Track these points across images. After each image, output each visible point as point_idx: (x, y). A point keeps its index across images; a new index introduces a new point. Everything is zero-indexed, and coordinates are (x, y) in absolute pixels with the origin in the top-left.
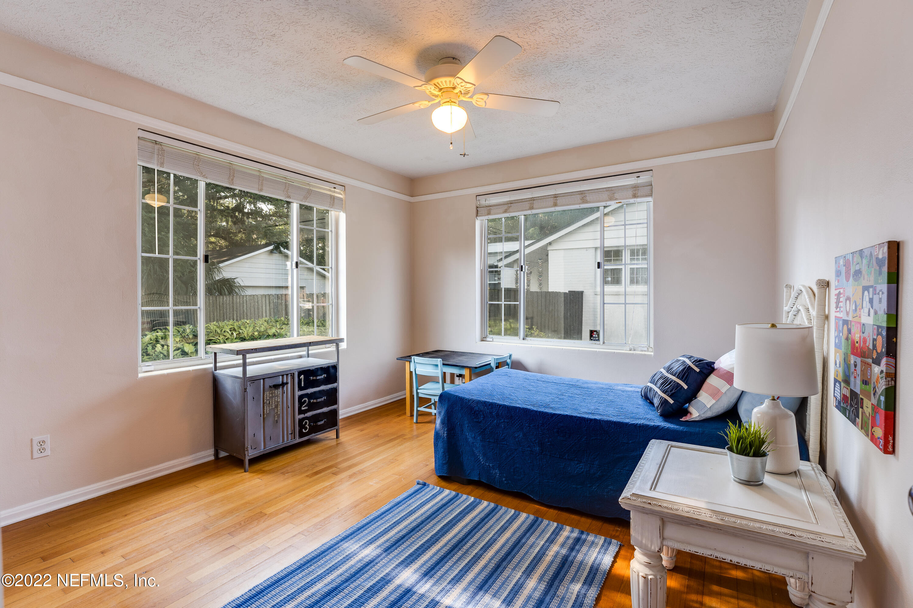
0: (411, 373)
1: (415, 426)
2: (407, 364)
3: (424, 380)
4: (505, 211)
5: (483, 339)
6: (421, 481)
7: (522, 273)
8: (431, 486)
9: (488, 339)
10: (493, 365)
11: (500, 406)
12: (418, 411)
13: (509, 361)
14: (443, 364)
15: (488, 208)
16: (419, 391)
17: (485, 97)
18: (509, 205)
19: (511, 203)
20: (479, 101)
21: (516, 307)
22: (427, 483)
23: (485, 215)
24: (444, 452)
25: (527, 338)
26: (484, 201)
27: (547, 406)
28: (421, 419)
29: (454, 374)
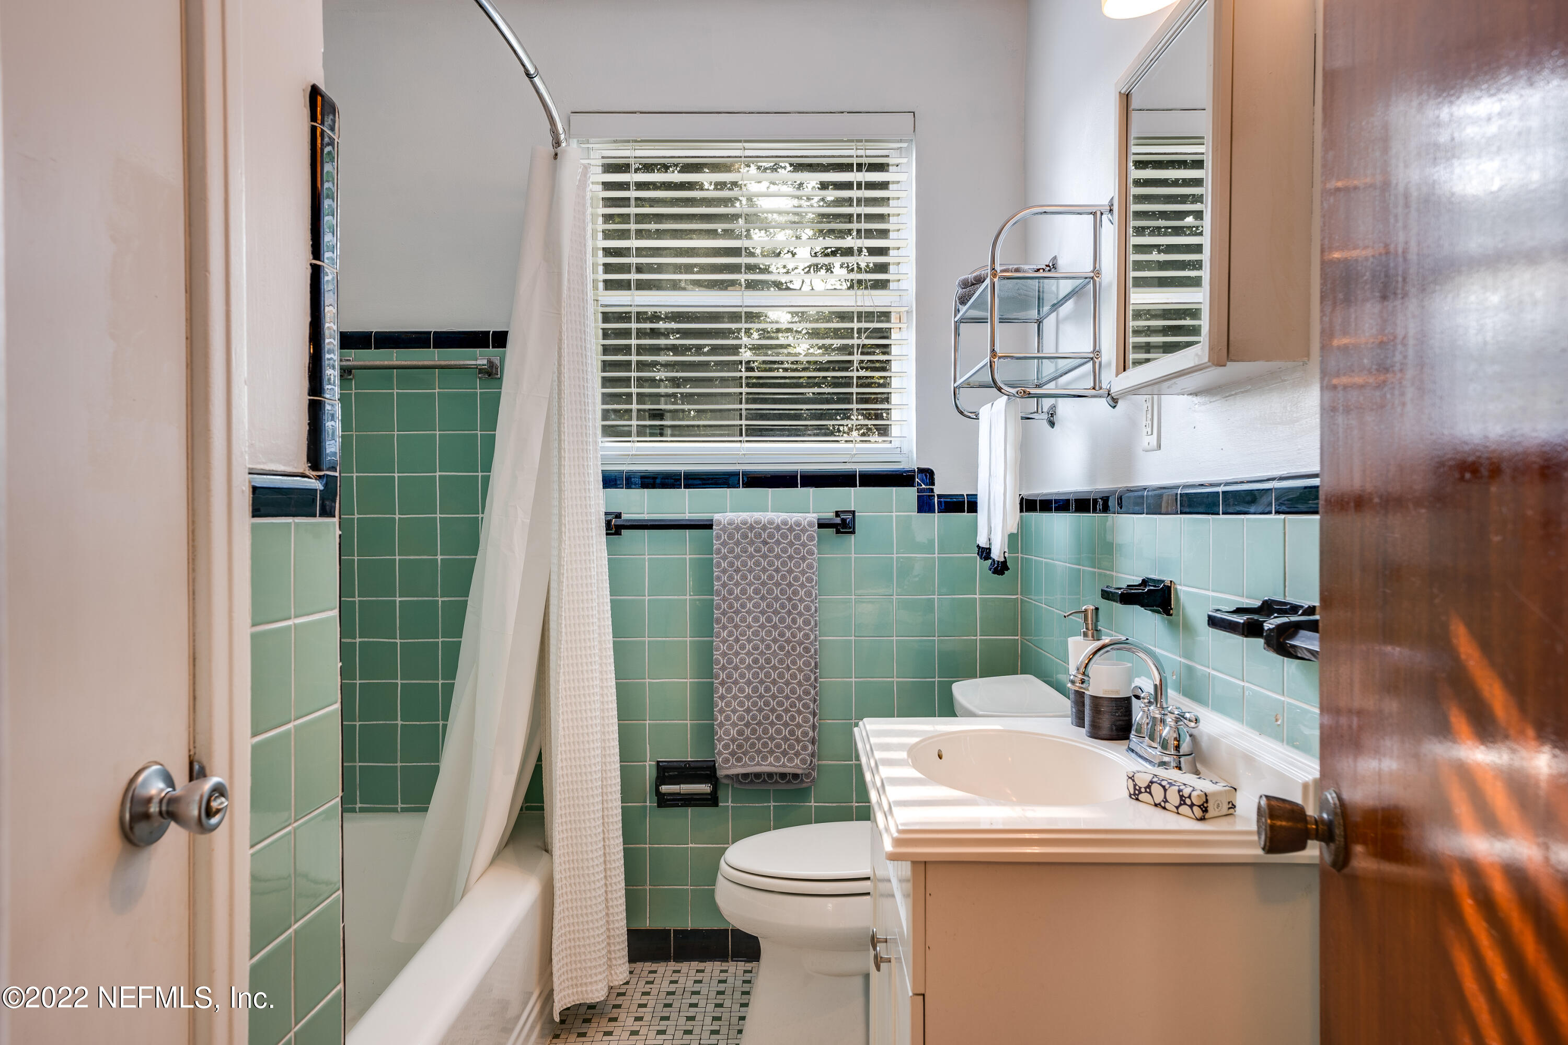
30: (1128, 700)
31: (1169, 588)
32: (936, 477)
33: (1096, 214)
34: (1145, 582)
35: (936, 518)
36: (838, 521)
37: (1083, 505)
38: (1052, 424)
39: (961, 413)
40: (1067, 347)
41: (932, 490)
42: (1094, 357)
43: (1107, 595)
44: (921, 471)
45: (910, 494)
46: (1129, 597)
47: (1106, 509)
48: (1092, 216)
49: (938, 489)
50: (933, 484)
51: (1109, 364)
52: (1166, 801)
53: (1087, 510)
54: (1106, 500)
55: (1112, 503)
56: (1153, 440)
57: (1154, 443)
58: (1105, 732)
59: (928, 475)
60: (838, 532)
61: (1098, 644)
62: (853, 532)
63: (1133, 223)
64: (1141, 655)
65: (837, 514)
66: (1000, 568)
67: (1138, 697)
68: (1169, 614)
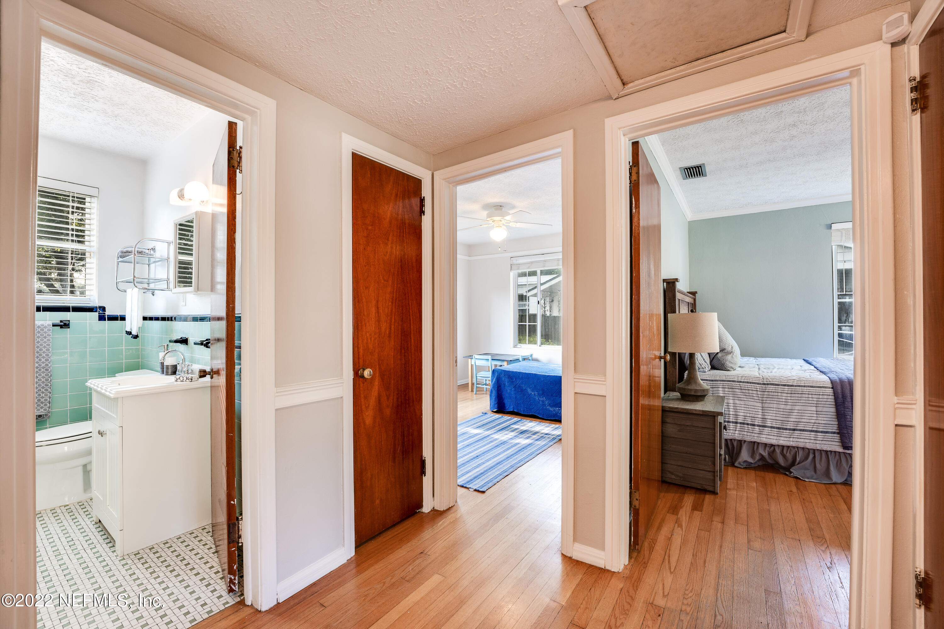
0: (472, 365)
1: (475, 395)
2: (470, 360)
3: (480, 369)
4: (529, 268)
5: (515, 346)
6: (484, 412)
7: (539, 305)
8: (489, 414)
9: (518, 346)
10: (521, 359)
11: (523, 373)
12: (476, 387)
13: (530, 358)
14: (492, 359)
15: (518, 265)
16: (477, 375)
17: (516, 224)
18: (531, 264)
19: (532, 263)
20: (512, 225)
21: (535, 327)
22: (487, 413)
23: (516, 270)
24: (495, 398)
25: (542, 345)
26: (515, 261)
27: (546, 372)
28: (477, 393)
29: (497, 365)
30: (176, 365)
31: (187, 339)
32: (106, 309)
33: (169, 243)
34: (181, 338)
35: (107, 322)
36: (62, 324)
37: (164, 319)
38: (153, 295)
39: (119, 290)
40: (159, 276)
41: (105, 313)
42: (168, 280)
43: (170, 341)
44: (100, 307)
45: (96, 315)
46: (176, 341)
47: (172, 320)
48: (167, 243)
49: (107, 313)
50: (105, 311)
51: (171, 282)
52: (183, 380)
53: (165, 320)
54: (172, 318)
55: (173, 319)
56: (184, 303)
57: (184, 304)
58: (170, 373)
59: (103, 309)
60: (61, 328)
61: (168, 351)
62: (69, 328)
63: (178, 246)
64: (179, 353)
65: (61, 321)
66: (136, 337)
67: (178, 364)
68: (187, 344)
